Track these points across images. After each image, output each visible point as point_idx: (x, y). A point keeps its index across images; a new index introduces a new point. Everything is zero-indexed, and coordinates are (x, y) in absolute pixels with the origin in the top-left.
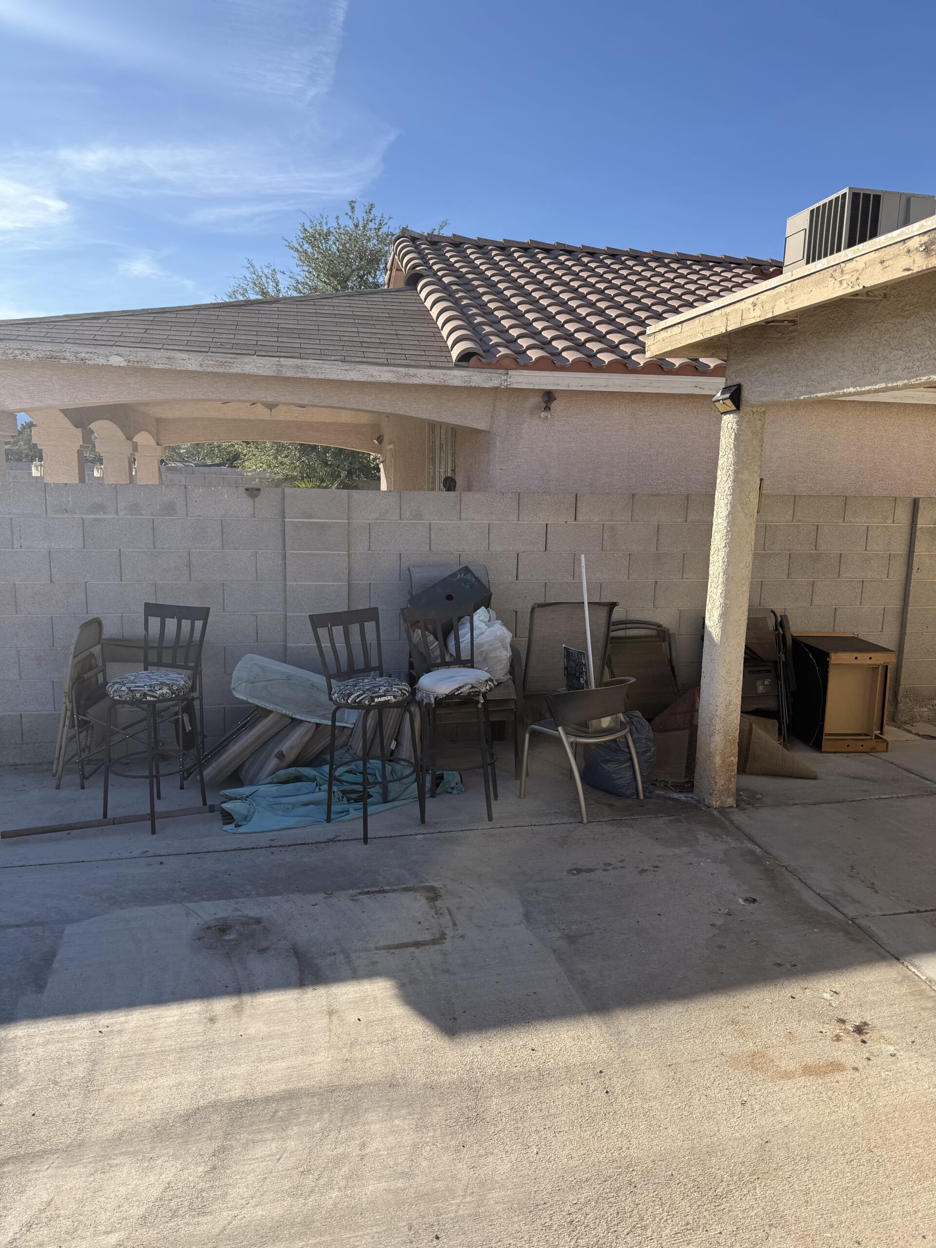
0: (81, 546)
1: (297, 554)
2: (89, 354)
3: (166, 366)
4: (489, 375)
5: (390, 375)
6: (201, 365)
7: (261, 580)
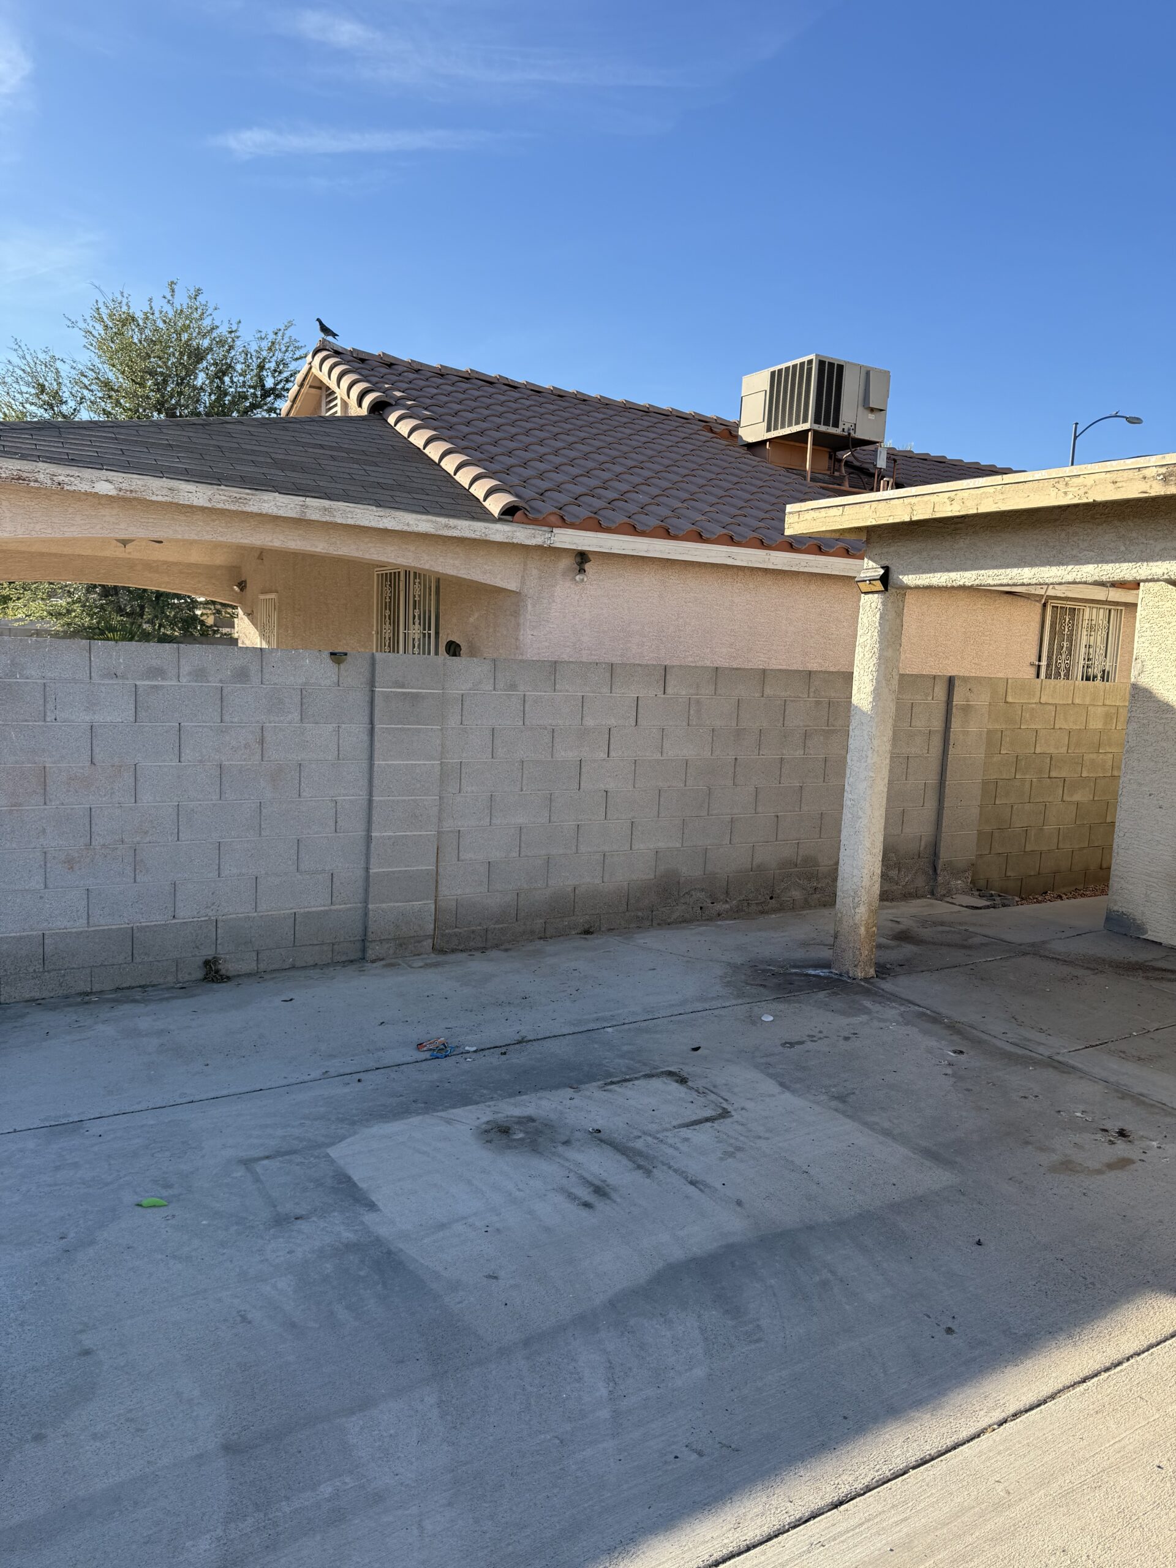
0: (132, 719)
1: (387, 728)
2: (69, 478)
3: (166, 498)
4: (533, 531)
5: (429, 525)
6: (210, 500)
7: (343, 760)
